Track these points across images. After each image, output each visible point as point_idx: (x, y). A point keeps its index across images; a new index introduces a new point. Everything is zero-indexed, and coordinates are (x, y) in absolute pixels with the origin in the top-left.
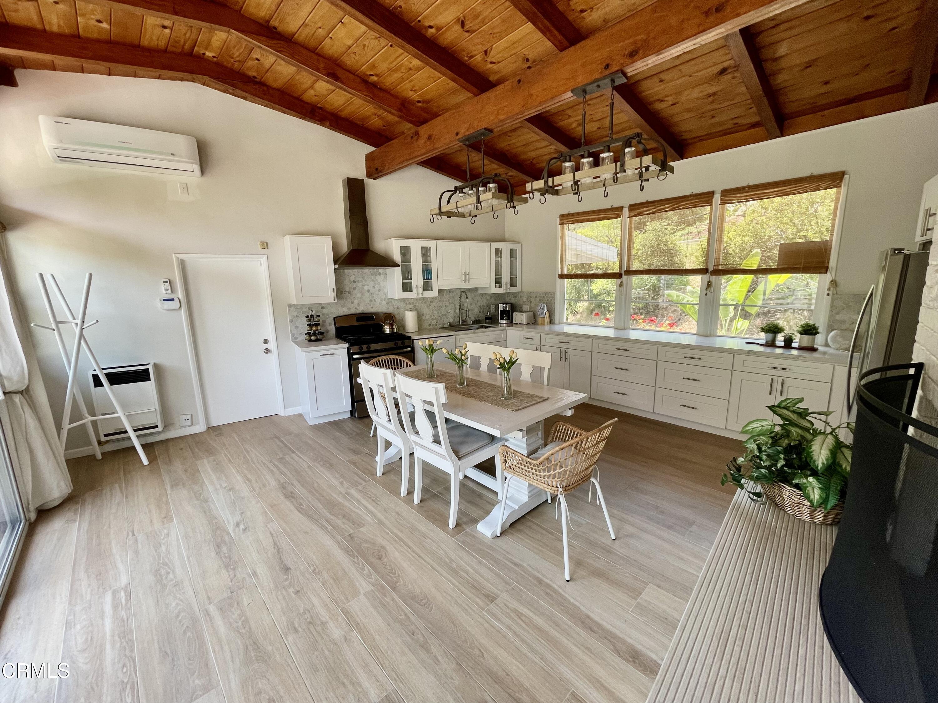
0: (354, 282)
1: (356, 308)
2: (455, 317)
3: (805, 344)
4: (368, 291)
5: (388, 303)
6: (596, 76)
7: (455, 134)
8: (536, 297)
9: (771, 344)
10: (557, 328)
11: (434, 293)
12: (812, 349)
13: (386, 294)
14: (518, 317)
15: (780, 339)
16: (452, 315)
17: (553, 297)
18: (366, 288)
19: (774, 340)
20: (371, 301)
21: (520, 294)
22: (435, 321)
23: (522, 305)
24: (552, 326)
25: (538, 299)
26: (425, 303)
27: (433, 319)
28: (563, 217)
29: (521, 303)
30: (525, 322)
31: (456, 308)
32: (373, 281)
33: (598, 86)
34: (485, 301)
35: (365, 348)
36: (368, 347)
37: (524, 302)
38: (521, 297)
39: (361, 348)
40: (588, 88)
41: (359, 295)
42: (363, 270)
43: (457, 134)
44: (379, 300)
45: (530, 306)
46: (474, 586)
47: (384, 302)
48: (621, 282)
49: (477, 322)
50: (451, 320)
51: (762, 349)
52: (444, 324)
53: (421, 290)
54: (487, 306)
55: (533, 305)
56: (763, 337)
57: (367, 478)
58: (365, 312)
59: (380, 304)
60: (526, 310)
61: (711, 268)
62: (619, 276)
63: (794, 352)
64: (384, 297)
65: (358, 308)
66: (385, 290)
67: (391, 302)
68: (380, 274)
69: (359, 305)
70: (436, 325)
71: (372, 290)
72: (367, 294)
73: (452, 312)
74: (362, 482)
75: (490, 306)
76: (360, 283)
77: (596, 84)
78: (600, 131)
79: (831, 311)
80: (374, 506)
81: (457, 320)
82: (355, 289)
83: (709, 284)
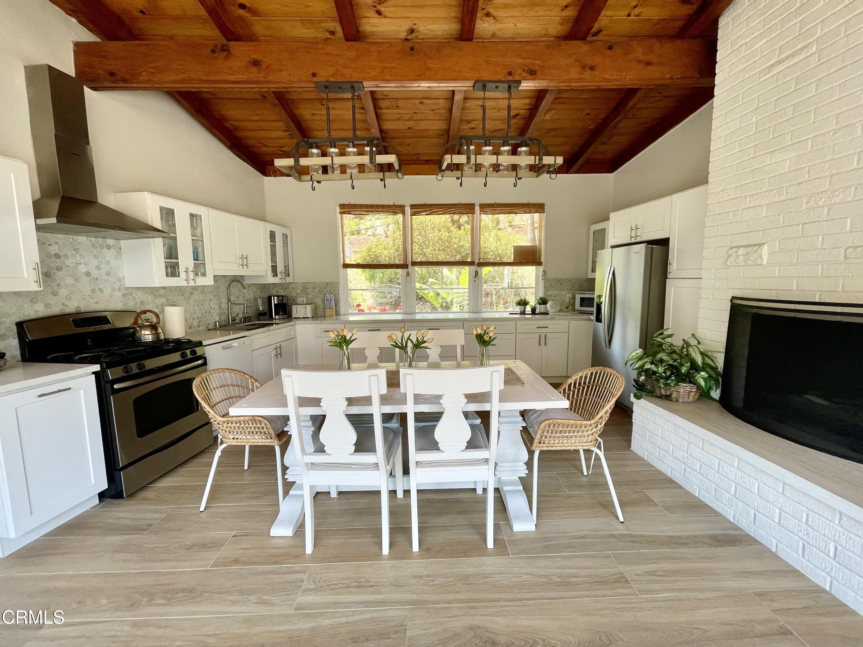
0: (57, 256)
1: (63, 304)
2: (221, 314)
3: (543, 311)
4: (88, 274)
5: (124, 296)
6: (499, 77)
7: (311, 72)
8: (314, 288)
9: (523, 313)
10: (342, 318)
11: (208, 281)
12: (546, 314)
13: (121, 280)
14: (297, 311)
15: (528, 309)
16: (217, 311)
17: (336, 288)
18: (83, 268)
19: (525, 311)
20: (93, 291)
21: (291, 285)
22: (197, 321)
23: (296, 297)
24: (338, 317)
25: (317, 290)
26: (183, 295)
27: (194, 319)
28: (342, 206)
29: (294, 294)
30: (309, 315)
31: (221, 303)
32: (96, 257)
33: (497, 87)
34: (252, 293)
35: (134, 368)
36: (141, 367)
37: (298, 294)
38: (293, 288)
39: (126, 370)
40: (489, 85)
41: (70, 281)
42: (75, 237)
43: (314, 75)
44: (109, 290)
45: (307, 298)
46: (598, 582)
47: (118, 294)
48: (408, 272)
49: (246, 319)
50: (217, 319)
51: (530, 316)
52: (209, 324)
53: (191, 275)
54: (254, 299)
55: (310, 297)
56: (518, 309)
57: (297, 567)
58: (83, 310)
59: (111, 296)
60: (302, 303)
61: (477, 262)
62: (404, 266)
63: (537, 316)
64: (117, 285)
65: (67, 303)
66: (120, 275)
67: (131, 294)
68: (109, 247)
69: (69, 298)
70: (198, 326)
71: (95, 273)
72: (85, 279)
73: (217, 307)
74: (299, 576)
75: (257, 300)
76: (71, 260)
77: (497, 84)
78: (410, 131)
79: (545, 290)
80: (373, 593)
81: (224, 318)
82: (59, 269)
83: (477, 274)
